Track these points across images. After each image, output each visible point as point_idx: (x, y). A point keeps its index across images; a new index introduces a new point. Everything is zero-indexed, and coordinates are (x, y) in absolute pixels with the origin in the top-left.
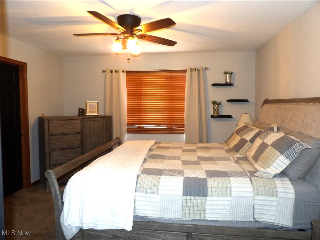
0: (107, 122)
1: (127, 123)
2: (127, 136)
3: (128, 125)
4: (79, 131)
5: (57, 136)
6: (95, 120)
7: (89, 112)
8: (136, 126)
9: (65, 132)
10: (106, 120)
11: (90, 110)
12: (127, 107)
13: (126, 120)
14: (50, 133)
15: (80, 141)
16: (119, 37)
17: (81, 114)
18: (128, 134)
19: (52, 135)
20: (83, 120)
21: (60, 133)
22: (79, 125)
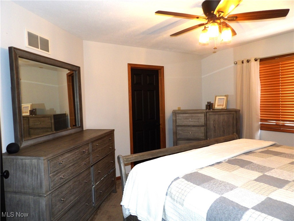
0: (233, 117)
1: (260, 118)
2: (259, 132)
3: (262, 120)
4: (203, 124)
5: (183, 128)
6: (220, 114)
7: (218, 106)
8: (273, 123)
9: (189, 124)
10: (233, 114)
11: (218, 104)
12: (261, 100)
13: (260, 115)
14: (177, 124)
15: (204, 134)
16: (206, 27)
17: (209, 107)
18: (263, 131)
19: (179, 126)
20: (207, 114)
21: (185, 125)
22: (203, 118)
